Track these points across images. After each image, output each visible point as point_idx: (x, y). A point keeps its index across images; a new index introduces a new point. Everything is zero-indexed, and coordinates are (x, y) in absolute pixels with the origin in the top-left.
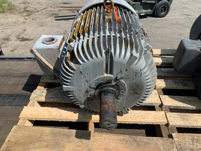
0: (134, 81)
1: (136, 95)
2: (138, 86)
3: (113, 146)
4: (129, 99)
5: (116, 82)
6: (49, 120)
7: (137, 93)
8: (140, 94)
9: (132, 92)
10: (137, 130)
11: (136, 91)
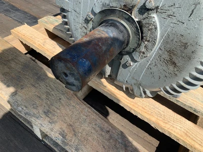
0: (181, 29)
1: (171, 68)
2: (185, 46)
3: (84, 130)
4: (154, 69)
5: (142, 17)
6: (38, 51)
7: (174, 64)
8: (180, 70)
9: (166, 56)
10: (146, 135)
11: (175, 59)
